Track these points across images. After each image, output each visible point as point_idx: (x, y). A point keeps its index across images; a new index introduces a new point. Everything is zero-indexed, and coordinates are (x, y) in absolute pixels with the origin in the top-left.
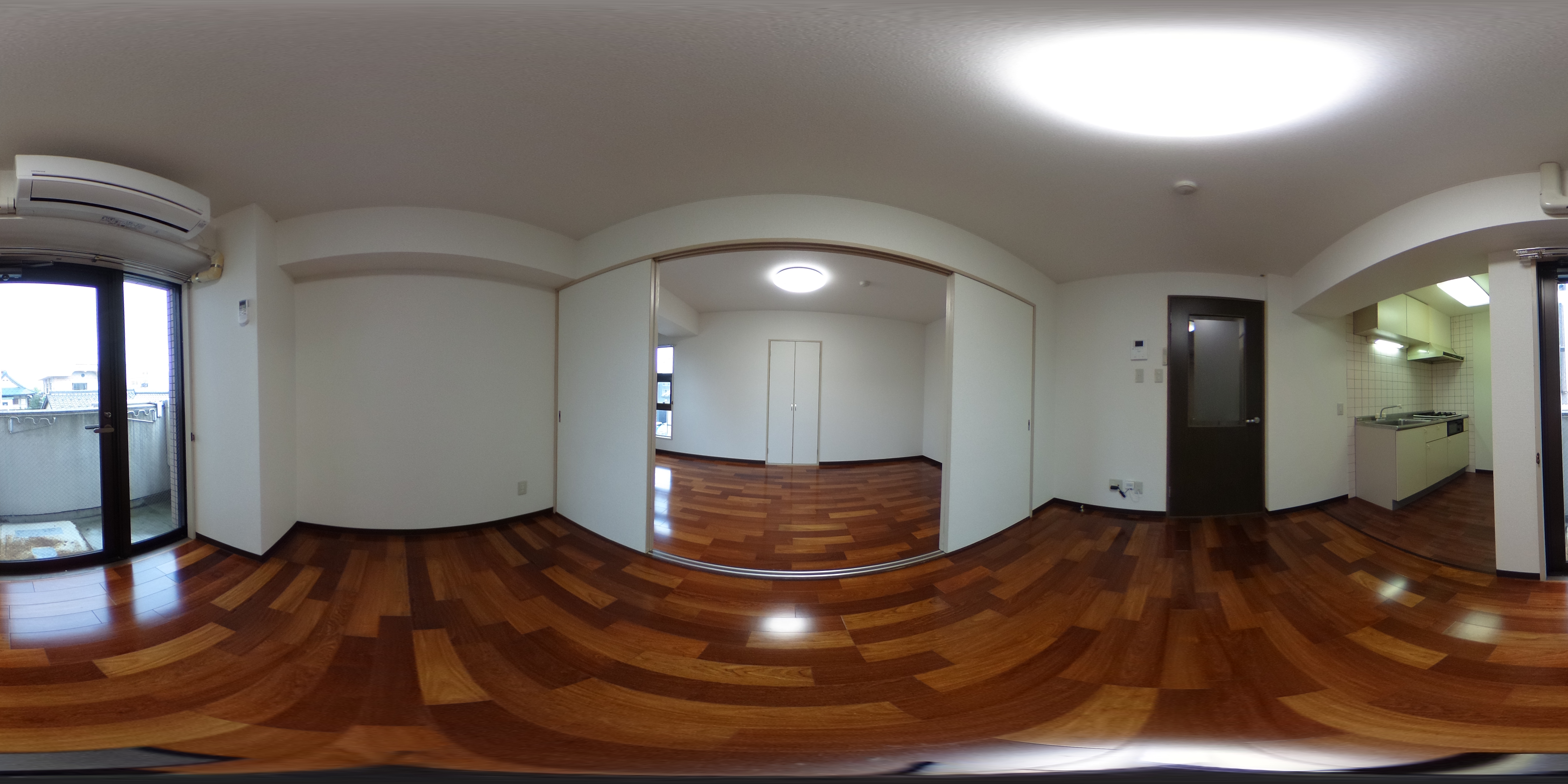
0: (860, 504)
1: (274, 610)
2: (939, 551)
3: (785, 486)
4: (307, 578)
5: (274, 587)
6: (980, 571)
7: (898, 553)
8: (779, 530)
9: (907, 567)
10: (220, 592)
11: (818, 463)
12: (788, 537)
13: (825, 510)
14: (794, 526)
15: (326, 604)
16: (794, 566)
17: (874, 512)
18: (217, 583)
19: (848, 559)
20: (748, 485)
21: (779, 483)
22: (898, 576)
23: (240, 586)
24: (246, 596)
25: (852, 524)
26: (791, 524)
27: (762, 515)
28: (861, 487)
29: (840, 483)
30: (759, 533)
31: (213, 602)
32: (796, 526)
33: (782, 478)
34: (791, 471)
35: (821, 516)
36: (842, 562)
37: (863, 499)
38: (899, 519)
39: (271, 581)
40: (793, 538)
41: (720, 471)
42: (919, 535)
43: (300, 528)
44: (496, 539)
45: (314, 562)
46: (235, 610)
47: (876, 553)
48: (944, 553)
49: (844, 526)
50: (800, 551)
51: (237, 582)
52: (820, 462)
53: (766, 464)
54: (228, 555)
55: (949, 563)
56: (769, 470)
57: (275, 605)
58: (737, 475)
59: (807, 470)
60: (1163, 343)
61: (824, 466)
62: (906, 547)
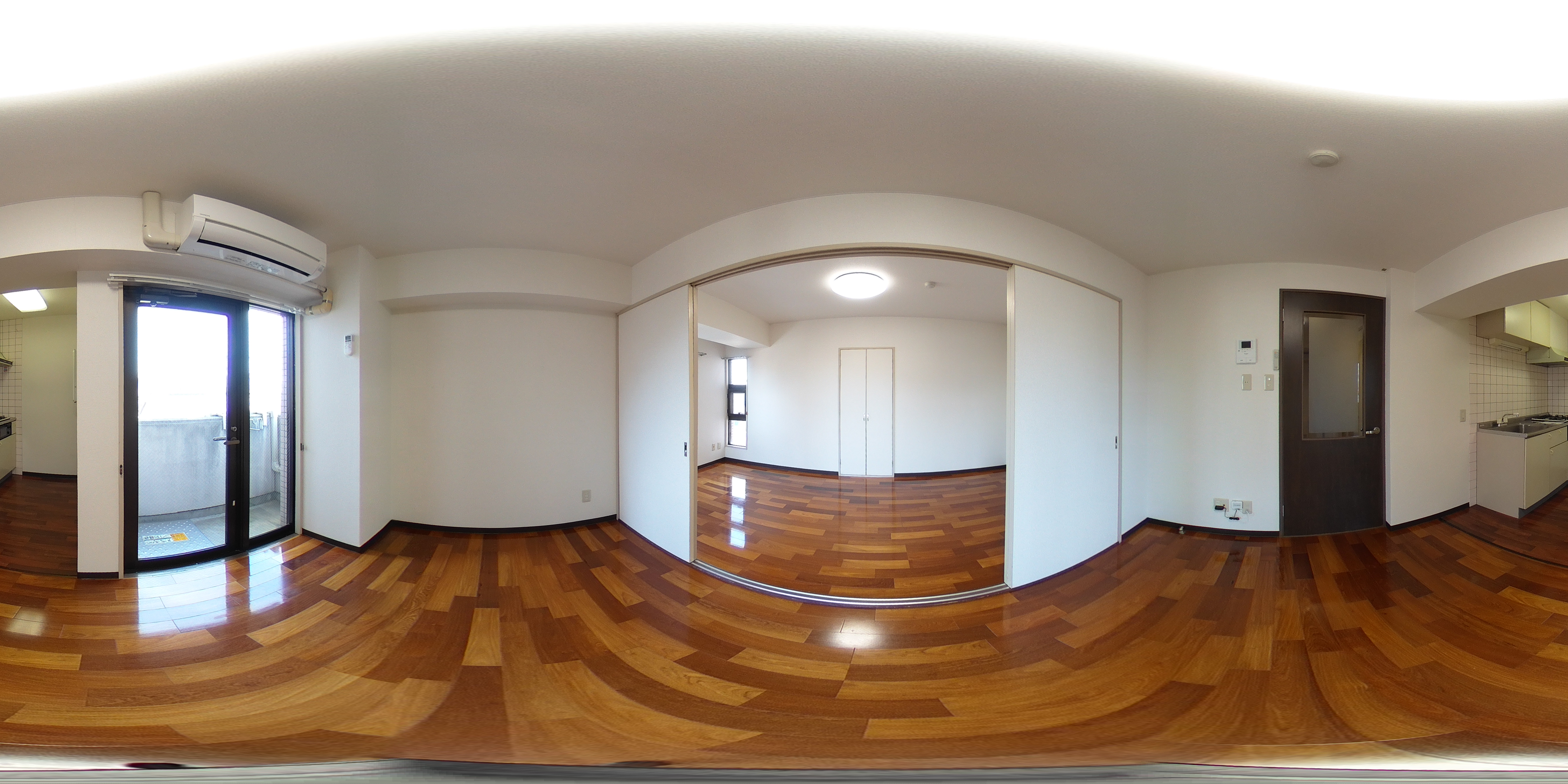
0: (928, 523)
1: (371, 590)
2: (1004, 584)
3: (853, 501)
4: (399, 565)
5: (372, 573)
6: (1048, 612)
7: (955, 585)
8: (833, 550)
9: (960, 601)
10: (327, 576)
11: (894, 475)
12: (839, 557)
13: (887, 529)
14: (850, 546)
15: (414, 585)
16: (832, 590)
17: (941, 533)
18: (324, 570)
19: (895, 587)
20: (814, 498)
21: (847, 497)
22: (947, 611)
23: (342, 572)
24: (348, 579)
25: (912, 545)
26: (847, 544)
27: (820, 532)
28: (933, 502)
29: (911, 498)
30: (811, 552)
31: (322, 584)
32: (852, 546)
33: (852, 491)
34: (865, 483)
35: (883, 536)
36: (888, 590)
37: (932, 517)
38: (967, 543)
39: (368, 568)
40: (844, 560)
41: (790, 482)
42: (984, 563)
43: (394, 526)
44: (560, 540)
45: (405, 554)
46: (339, 590)
47: (929, 582)
48: (1008, 588)
49: (903, 549)
50: (846, 574)
51: (340, 569)
52: (895, 474)
53: (839, 475)
54: (330, 548)
55: (1012, 599)
56: (843, 482)
57: (372, 586)
58: (806, 487)
59: (882, 483)
60: (1274, 345)
61: (899, 477)
62: (966, 577)
